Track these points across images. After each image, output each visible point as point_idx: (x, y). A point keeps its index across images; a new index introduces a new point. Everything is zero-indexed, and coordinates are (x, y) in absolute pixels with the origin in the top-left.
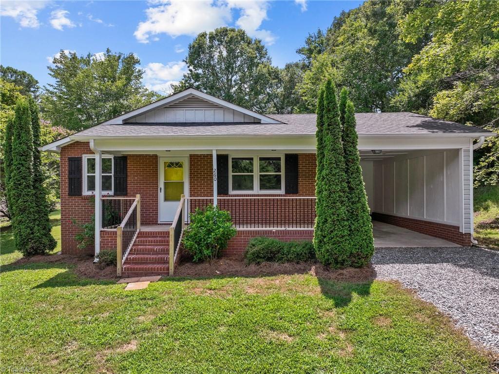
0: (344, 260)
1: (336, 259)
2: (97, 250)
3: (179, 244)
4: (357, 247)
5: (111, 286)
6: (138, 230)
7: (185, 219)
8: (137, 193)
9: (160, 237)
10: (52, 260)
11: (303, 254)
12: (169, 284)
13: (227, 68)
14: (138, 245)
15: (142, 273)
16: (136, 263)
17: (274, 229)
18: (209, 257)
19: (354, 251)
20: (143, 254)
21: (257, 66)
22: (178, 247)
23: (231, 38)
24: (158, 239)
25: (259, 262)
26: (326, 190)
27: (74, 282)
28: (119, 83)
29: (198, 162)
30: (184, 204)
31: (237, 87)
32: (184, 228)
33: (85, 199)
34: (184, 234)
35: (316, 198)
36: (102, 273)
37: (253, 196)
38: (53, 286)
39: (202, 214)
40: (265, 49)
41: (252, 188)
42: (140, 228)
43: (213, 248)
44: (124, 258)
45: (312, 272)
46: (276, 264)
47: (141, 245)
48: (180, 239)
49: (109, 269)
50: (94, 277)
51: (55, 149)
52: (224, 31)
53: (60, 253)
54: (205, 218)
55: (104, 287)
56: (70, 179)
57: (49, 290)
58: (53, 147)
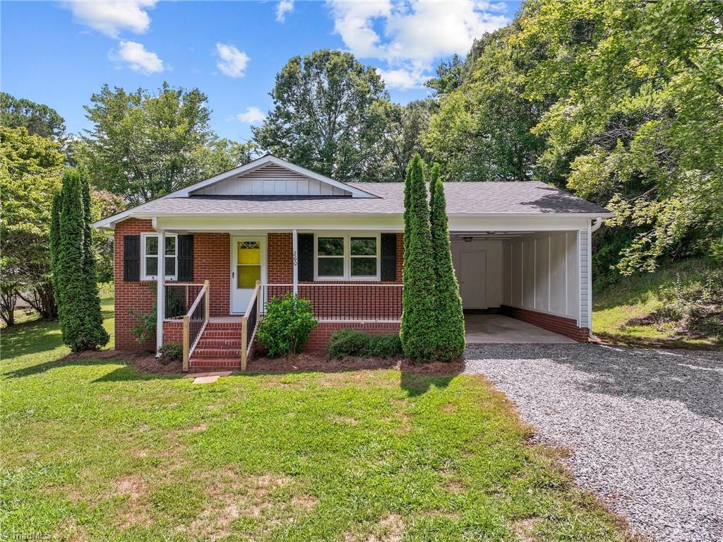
0: (430, 354)
1: (421, 353)
2: (160, 344)
3: (253, 337)
4: (444, 339)
5: (177, 380)
6: (206, 321)
7: (261, 309)
8: (205, 279)
9: (231, 329)
10: (105, 356)
11: (391, 348)
12: (240, 379)
13: (328, 106)
14: (207, 338)
15: (210, 368)
16: (204, 358)
17: (363, 321)
18: (287, 351)
19: (440, 344)
20: (213, 348)
21: (370, 103)
22: (252, 340)
23: (335, 64)
24: (230, 331)
25: (341, 357)
26: (411, 277)
27: (135, 377)
28: (180, 129)
29: (278, 242)
30: (259, 292)
31: (342, 132)
32: (259, 319)
33: (143, 286)
34: (259, 326)
35: (403, 285)
36: (166, 368)
37: (342, 282)
38: (114, 380)
39: (279, 302)
40: (381, 80)
41: (341, 274)
42: (208, 319)
43: (290, 340)
44: (191, 352)
45: (398, 367)
46: (361, 359)
47: (209, 338)
48: (254, 332)
49: (174, 364)
50: (157, 372)
51: (108, 226)
52: (324, 55)
53: (114, 349)
54: (282, 307)
55: (169, 381)
56: (126, 262)
57: (110, 383)
58: (107, 223)
